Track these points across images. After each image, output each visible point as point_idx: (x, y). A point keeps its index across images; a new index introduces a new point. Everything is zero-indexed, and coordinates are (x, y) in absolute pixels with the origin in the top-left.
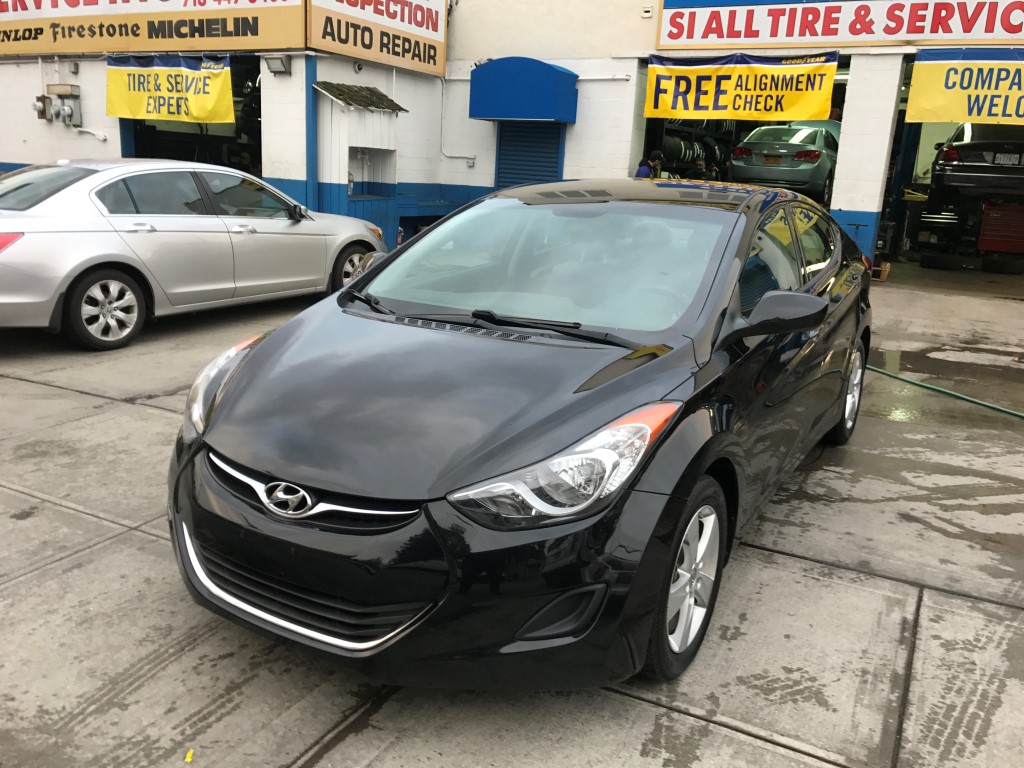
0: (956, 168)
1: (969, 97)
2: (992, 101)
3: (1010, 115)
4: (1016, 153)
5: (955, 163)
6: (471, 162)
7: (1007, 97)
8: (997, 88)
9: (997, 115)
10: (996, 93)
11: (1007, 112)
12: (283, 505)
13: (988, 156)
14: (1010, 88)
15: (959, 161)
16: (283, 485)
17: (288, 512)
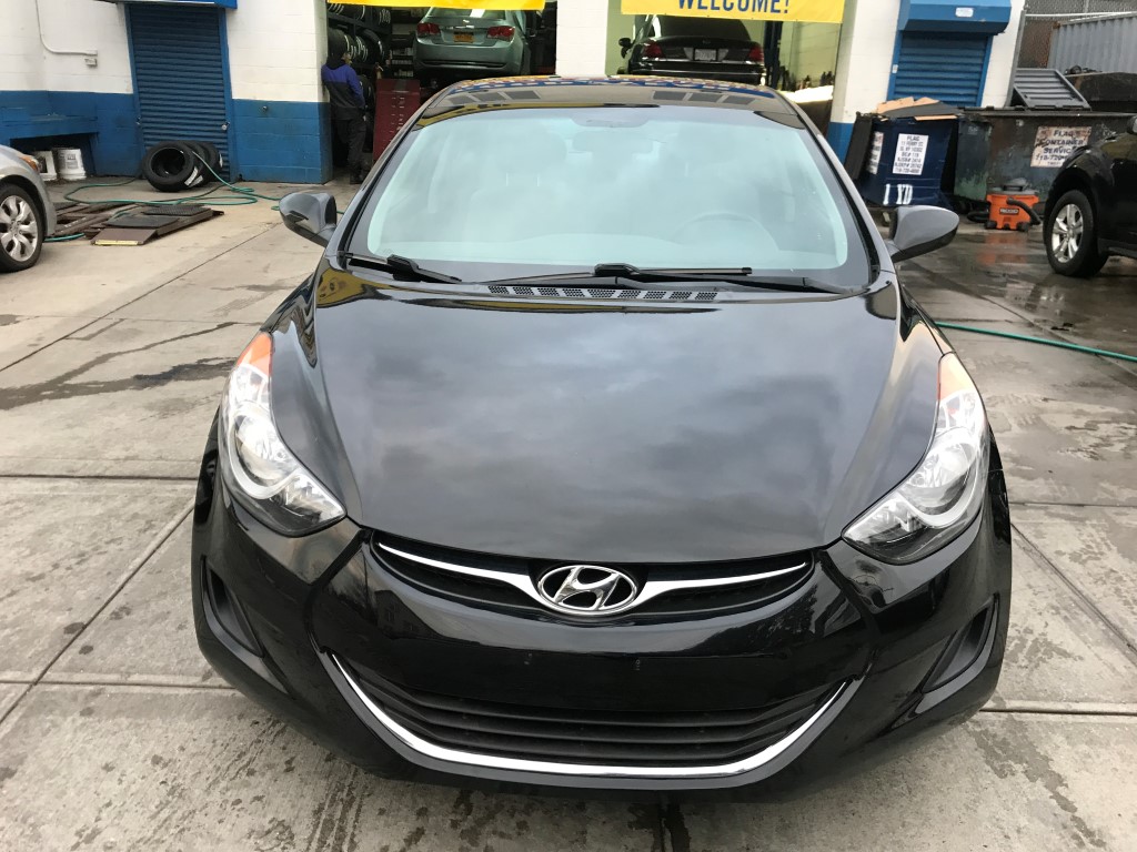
0: (660, 64)
3: (718, 8)
4: (713, 49)
5: (657, 59)
6: (92, 59)
9: (706, 8)
12: (586, 599)
13: (689, 52)
15: (660, 57)
16: (576, 569)
17: (599, 608)
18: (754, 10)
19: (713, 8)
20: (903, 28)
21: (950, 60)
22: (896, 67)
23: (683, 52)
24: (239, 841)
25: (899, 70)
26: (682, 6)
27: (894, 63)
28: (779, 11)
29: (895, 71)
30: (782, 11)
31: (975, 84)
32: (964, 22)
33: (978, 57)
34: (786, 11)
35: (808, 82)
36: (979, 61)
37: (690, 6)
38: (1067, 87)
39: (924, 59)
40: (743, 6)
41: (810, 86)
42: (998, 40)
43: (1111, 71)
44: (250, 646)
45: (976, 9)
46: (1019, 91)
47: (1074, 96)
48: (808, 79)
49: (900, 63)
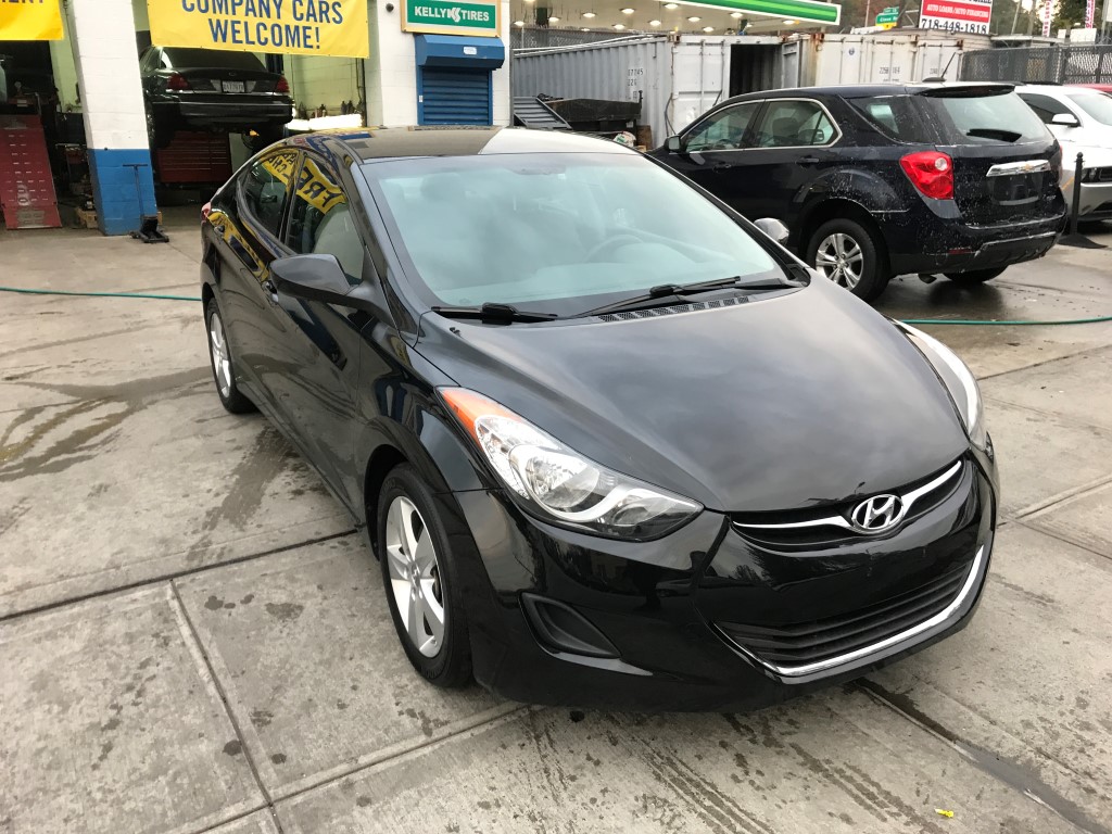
0: (185, 97)
1: (210, 20)
2: (233, 27)
3: (253, 43)
5: (183, 91)
7: (246, 23)
8: (234, 13)
9: (241, 42)
10: (235, 18)
11: (251, 40)
12: (880, 520)
13: (216, 84)
14: (247, 15)
16: (870, 502)
17: (889, 523)
18: (288, 45)
19: (248, 42)
20: (423, 63)
21: (463, 91)
22: (421, 97)
23: (211, 84)
24: (634, 823)
25: (424, 100)
26: (216, 39)
27: (419, 94)
28: (311, 47)
29: (421, 101)
30: (315, 46)
31: (484, 111)
32: (470, 59)
33: (483, 88)
34: (318, 47)
35: (322, 111)
36: (485, 92)
37: (224, 40)
38: (550, 112)
39: (443, 90)
40: (277, 41)
41: (326, 114)
42: (495, 73)
43: (574, 98)
44: (604, 652)
45: (478, 47)
46: (518, 116)
47: (558, 119)
48: (323, 108)
49: (424, 93)
